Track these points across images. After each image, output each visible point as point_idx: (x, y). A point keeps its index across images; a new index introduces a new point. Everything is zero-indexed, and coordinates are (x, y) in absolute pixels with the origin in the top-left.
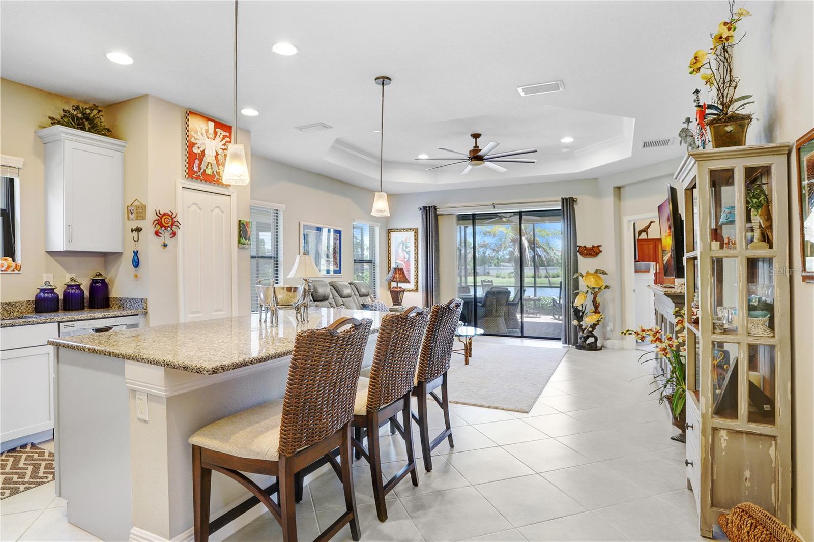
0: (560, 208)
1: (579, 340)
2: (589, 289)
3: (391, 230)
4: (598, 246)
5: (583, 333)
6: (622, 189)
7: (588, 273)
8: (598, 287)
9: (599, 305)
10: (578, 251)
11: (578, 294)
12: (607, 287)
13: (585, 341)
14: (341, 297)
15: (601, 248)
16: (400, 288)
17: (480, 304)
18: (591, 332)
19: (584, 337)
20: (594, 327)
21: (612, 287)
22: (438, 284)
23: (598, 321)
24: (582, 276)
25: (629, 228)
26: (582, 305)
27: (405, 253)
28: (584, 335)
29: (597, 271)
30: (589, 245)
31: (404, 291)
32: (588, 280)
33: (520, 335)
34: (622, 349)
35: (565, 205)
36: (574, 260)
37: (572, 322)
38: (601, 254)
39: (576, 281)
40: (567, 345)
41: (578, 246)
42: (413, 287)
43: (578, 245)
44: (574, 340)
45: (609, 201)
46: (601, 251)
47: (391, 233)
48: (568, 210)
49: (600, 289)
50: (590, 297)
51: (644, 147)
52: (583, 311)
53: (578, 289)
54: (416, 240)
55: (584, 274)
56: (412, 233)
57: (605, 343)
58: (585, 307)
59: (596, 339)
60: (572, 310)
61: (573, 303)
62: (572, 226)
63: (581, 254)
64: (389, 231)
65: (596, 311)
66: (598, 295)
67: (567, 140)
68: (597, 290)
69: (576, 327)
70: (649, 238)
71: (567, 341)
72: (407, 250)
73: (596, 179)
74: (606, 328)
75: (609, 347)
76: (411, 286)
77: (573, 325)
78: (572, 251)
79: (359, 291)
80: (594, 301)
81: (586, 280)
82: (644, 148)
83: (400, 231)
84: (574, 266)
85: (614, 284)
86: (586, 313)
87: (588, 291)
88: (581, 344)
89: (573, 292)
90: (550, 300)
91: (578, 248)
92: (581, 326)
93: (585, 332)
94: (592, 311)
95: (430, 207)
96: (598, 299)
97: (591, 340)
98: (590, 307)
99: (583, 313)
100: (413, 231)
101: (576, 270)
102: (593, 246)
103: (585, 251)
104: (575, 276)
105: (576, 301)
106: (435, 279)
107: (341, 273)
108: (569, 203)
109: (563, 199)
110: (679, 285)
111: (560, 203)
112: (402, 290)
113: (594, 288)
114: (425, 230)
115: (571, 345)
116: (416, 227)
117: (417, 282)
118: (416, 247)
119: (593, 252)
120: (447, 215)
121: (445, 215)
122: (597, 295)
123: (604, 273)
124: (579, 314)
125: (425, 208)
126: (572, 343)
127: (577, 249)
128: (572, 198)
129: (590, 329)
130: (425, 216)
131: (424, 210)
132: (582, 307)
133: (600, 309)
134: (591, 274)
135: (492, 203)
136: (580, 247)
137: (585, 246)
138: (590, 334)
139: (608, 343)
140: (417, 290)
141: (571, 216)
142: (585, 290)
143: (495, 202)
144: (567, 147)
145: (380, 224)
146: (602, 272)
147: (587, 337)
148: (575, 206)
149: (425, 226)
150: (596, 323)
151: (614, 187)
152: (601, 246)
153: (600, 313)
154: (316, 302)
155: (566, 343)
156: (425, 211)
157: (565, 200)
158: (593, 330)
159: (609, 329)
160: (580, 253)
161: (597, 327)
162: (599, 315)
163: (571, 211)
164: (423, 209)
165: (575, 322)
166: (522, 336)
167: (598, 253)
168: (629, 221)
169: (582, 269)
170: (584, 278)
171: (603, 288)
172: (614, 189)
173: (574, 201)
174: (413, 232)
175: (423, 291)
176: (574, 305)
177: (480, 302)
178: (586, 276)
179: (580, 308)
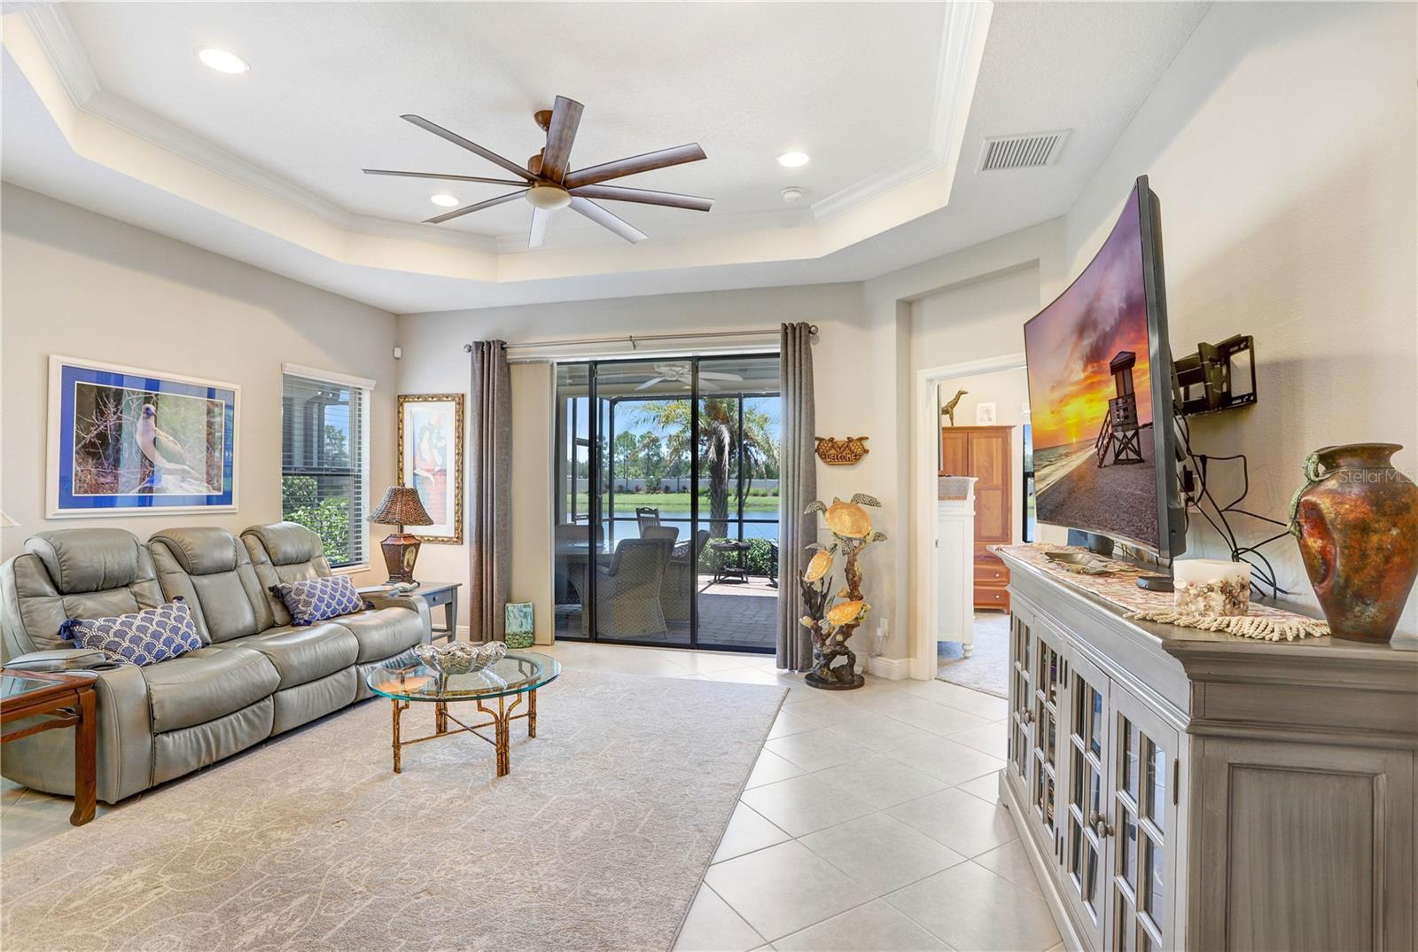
0: (779, 350)
1: (815, 662)
2: (838, 542)
3: (406, 396)
4: (861, 439)
5: (823, 644)
6: (915, 308)
7: (836, 502)
8: (858, 536)
9: (860, 579)
10: (816, 451)
11: (813, 553)
12: (879, 537)
13: (827, 665)
14: (192, 572)
15: (867, 444)
16: (410, 537)
17: (606, 570)
18: (841, 644)
19: (825, 656)
20: (847, 630)
21: (887, 535)
22: (504, 525)
23: (856, 618)
24: (824, 511)
25: (929, 398)
26: (822, 579)
27: (435, 452)
28: (827, 651)
29: (857, 498)
30: (841, 437)
31: (417, 546)
32: (836, 520)
33: (689, 642)
34: (908, 679)
35: (790, 342)
36: (806, 472)
37: (800, 620)
38: (866, 459)
39: (812, 521)
40: (787, 671)
41: (817, 439)
42: (452, 534)
43: (817, 435)
44: (804, 659)
45: (887, 332)
46: (866, 451)
47: (406, 405)
48: (797, 353)
49: (863, 541)
50: (840, 561)
51: (986, 167)
52: (825, 592)
53: (815, 541)
54: (460, 421)
55: (828, 504)
56: (451, 407)
57: (869, 665)
58: (830, 584)
59: (852, 659)
60: (800, 591)
61: (802, 574)
62: (803, 391)
63: (824, 456)
64: (401, 400)
65: (854, 595)
66: (858, 557)
67: (794, 159)
68: (856, 543)
69: (807, 631)
70: (955, 425)
71: (787, 662)
72: (440, 444)
73: (858, 285)
74: (875, 631)
75: (879, 674)
76: (445, 528)
77: (802, 625)
78: (802, 449)
79: (272, 552)
80: (849, 571)
81: (832, 518)
82: (986, 171)
83: (426, 400)
84: (806, 485)
85: (894, 530)
86: (832, 600)
87: (836, 545)
88: (819, 673)
89: (803, 546)
90: (768, 547)
91: (817, 443)
92: (818, 629)
93: (828, 642)
94: (844, 593)
95: (489, 343)
96: (858, 567)
97: (840, 661)
98: (840, 586)
99: (824, 597)
100: (454, 400)
101: (811, 495)
102: (850, 440)
103: (833, 451)
104: (808, 511)
105: (809, 570)
106: (498, 516)
107: (231, 504)
108: (798, 337)
109: (785, 327)
110: (1193, 591)
111: (779, 337)
112: (412, 542)
113: (850, 539)
114: (479, 400)
115: (796, 672)
116: (460, 391)
117: (460, 521)
118: (460, 437)
119: (849, 452)
120: (531, 363)
121: (526, 363)
122: (855, 555)
123: (873, 503)
124: (815, 602)
125: (479, 345)
126: (799, 667)
127: (814, 444)
128: (807, 324)
129: (839, 638)
130: (478, 365)
131: (477, 349)
132: (823, 584)
133: (862, 590)
134: (844, 505)
135: (628, 335)
136: (821, 440)
137: (832, 440)
138: (838, 648)
139: (879, 665)
140: (459, 539)
141: (803, 367)
142: (829, 545)
143: (635, 334)
144: (794, 189)
145: (374, 383)
146: (867, 500)
147: (833, 655)
148: (812, 347)
149: (479, 388)
150: (853, 623)
151: (898, 301)
152: (867, 438)
153: (861, 598)
154: (68, 599)
155: (785, 667)
156: (480, 352)
157: (789, 331)
158: (845, 639)
159: (880, 632)
160: (820, 456)
161: (855, 632)
162: (860, 604)
163: (803, 356)
164: (473, 348)
165: (806, 621)
166: (694, 645)
167: (861, 456)
168: (930, 381)
169: (825, 495)
170: (827, 514)
171: (869, 538)
172: (897, 304)
173: (810, 332)
174: (454, 403)
175: (471, 542)
176: (806, 579)
177: (607, 565)
178: (833, 510)
179: (817, 588)
